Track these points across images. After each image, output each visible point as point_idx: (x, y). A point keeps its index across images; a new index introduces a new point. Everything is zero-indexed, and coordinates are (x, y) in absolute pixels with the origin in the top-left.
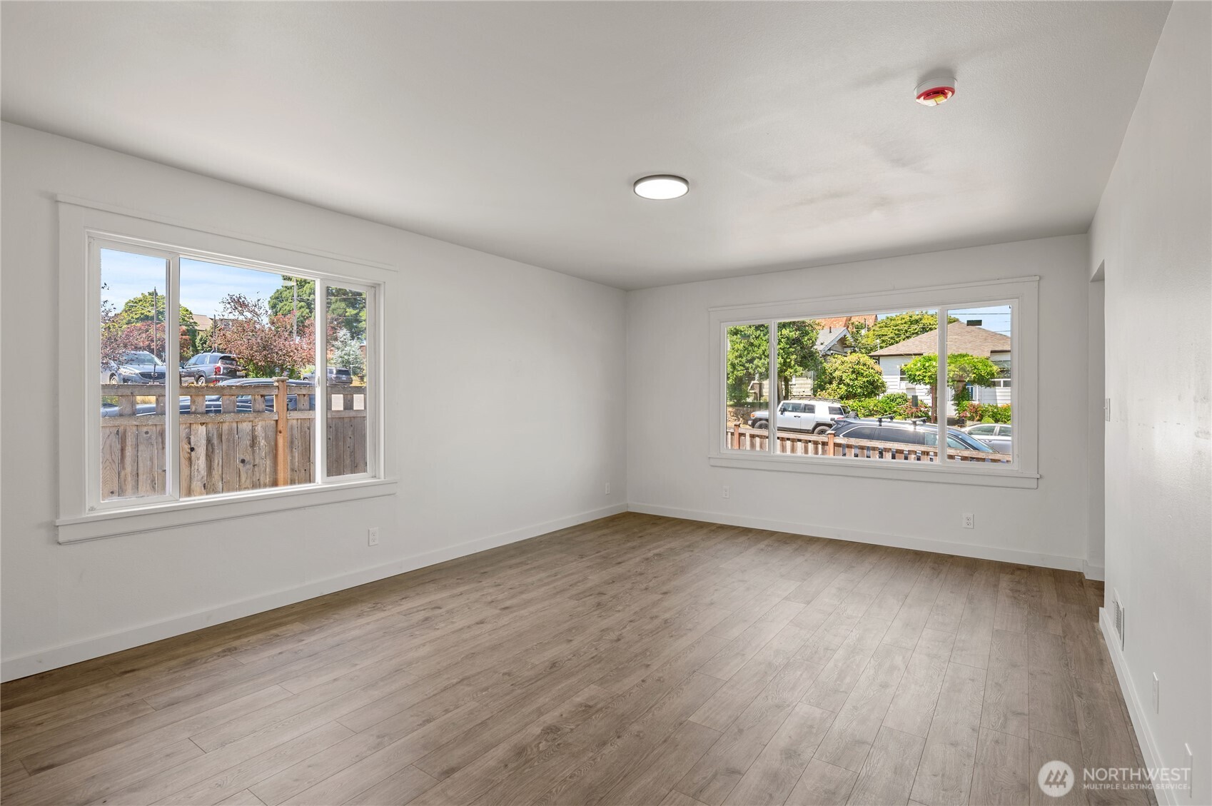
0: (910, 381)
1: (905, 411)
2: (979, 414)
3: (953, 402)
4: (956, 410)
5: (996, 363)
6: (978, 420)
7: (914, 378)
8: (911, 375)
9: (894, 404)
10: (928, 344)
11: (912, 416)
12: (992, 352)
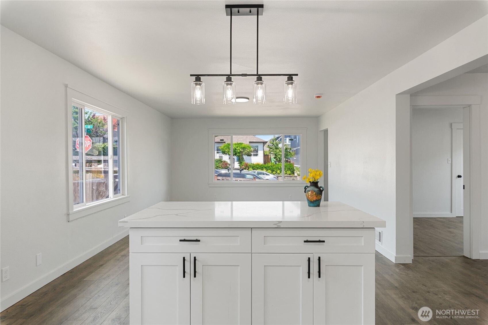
0: (223, 154)
1: (221, 166)
2: (247, 167)
3: (238, 162)
4: (239, 165)
5: (253, 147)
6: (247, 169)
7: (224, 152)
8: (223, 151)
9: (217, 163)
10: (227, 138)
11: (224, 168)
12: (250, 142)
